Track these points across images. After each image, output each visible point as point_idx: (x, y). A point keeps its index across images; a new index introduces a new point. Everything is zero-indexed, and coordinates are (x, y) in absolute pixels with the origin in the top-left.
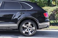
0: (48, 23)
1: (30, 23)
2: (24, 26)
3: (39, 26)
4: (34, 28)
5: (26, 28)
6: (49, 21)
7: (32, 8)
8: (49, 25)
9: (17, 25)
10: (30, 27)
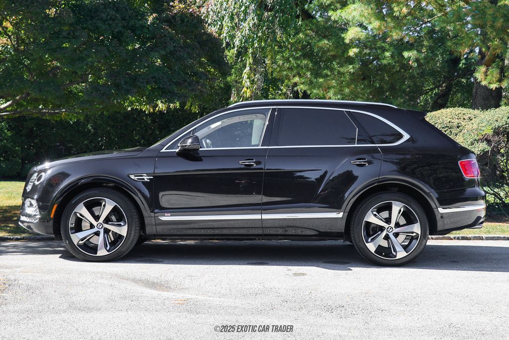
0: (480, 208)
1: (397, 208)
2: (372, 218)
3: (438, 217)
4: (416, 228)
5: (382, 229)
6: (484, 198)
7: (406, 136)
8: (483, 214)
9: (341, 215)
10: (397, 225)
